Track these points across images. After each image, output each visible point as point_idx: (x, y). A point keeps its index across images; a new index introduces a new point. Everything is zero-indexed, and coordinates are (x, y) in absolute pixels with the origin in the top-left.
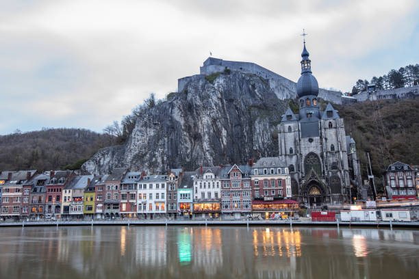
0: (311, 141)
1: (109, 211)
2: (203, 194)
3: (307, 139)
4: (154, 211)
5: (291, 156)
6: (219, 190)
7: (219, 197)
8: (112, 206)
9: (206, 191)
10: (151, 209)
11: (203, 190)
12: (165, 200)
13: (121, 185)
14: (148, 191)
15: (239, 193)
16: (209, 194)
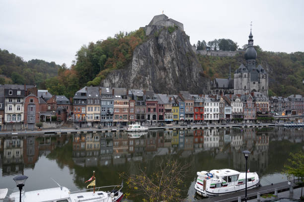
0: (254, 83)
1: (187, 119)
2: (235, 109)
3: (252, 82)
4: (213, 119)
5: (245, 90)
6: (242, 108)
7: (242, 111)
8: (189, 116)
9: (237, 108)
10: (211, 117)
11: (235, 107)
12: (218, 112)
13: (195, 103)
14: (209, 107)
15: (249, 110)
16: (238, 109)
